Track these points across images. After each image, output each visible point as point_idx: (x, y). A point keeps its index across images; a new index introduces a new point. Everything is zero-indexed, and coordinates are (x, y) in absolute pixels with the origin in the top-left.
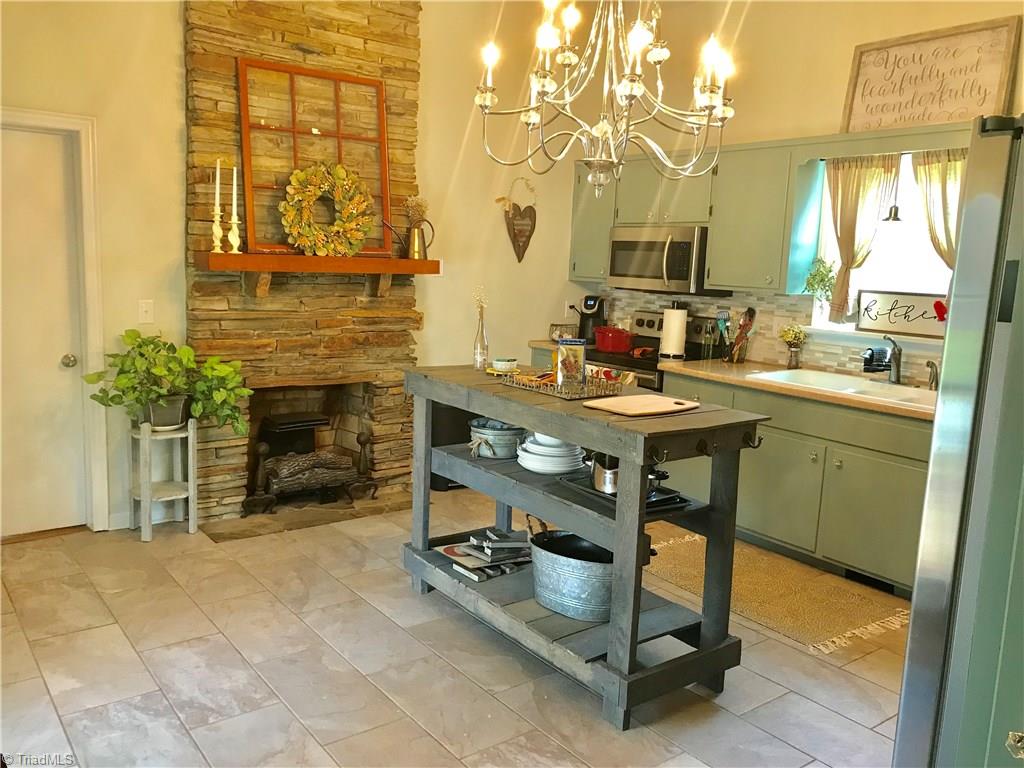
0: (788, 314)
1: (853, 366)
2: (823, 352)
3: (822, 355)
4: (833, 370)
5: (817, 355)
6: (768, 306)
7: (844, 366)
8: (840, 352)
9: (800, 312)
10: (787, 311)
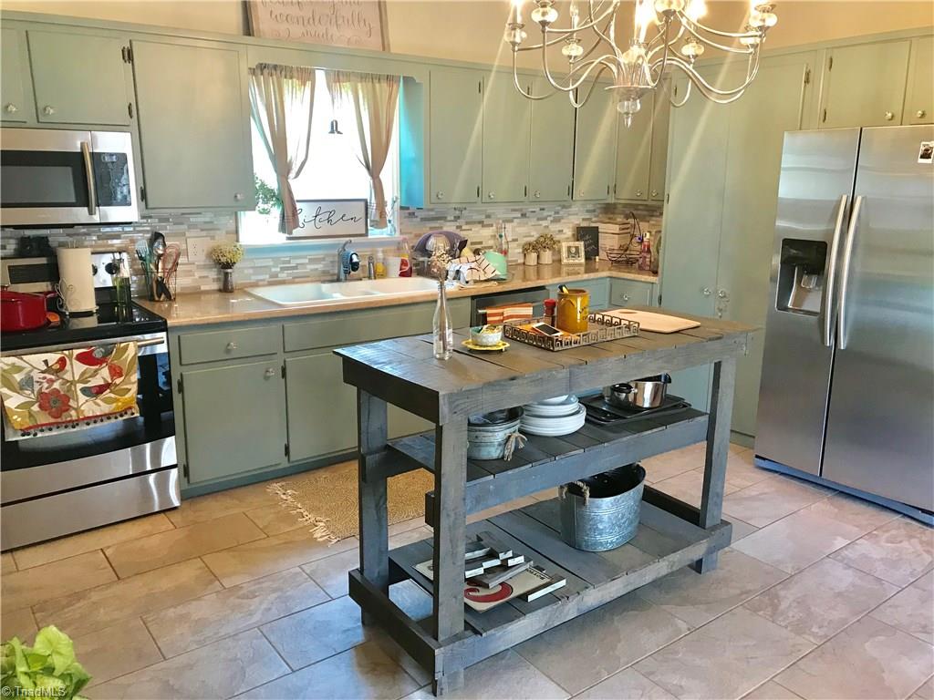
0: (204, 233)
1: (285, 275)
2: (252, 268)
3: (251, 271)
4: (266, 283)
5: (246, 271)
6: (176, 227)
7: (277, 276)
8: (271, 263)
9: (218, 229)
10: (202, 230)
